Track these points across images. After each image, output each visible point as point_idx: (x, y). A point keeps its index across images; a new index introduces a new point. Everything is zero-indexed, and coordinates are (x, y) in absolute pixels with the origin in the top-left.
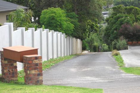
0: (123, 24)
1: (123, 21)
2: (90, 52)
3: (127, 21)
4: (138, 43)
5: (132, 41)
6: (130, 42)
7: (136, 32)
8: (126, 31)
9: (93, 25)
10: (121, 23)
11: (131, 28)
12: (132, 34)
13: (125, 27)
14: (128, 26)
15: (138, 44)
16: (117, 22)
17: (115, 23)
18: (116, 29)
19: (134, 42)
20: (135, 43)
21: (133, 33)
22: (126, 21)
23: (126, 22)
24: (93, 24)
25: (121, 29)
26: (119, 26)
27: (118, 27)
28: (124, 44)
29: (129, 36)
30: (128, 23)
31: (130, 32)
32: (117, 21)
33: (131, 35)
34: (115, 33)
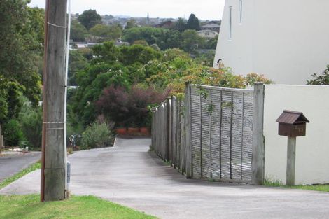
0: (106, 86)
1: (107, 79)
2: (30, 150)
3: (117, 78)
4: (140, 131)
5: (126, 126)
6: (122, 130)
7: (137, 106)
8: (113, 104)
9: (15, 87)
10: (103, 84)
11: (125, 97)
12: (127, 110)
13: (110, 93)
14: (118, 92)
15: (139, 134)
16: (95, 81)
17: (90, 83)
18: (91, 98)
19: (131, 129)
20: (133, 131)
21: (130, 109)
22: (113, 78)
23: (114, 81)
24: (13, 85)
25: (101, 98)
26: (98, 90)
27: (95, 94)
28: (104, 133)
29: (120, 115)
30: (117, 84)
31: (121, 106)
32: (94, 79)
33: (124, 112)
34: (88, 108)
